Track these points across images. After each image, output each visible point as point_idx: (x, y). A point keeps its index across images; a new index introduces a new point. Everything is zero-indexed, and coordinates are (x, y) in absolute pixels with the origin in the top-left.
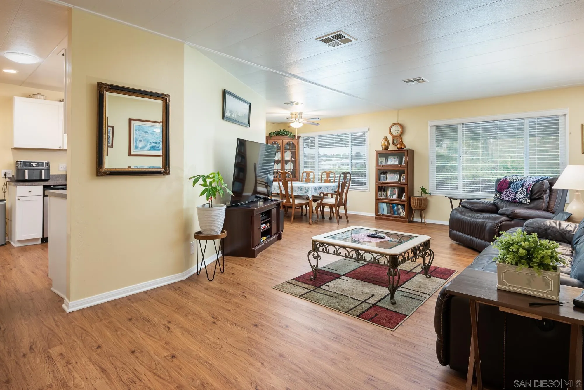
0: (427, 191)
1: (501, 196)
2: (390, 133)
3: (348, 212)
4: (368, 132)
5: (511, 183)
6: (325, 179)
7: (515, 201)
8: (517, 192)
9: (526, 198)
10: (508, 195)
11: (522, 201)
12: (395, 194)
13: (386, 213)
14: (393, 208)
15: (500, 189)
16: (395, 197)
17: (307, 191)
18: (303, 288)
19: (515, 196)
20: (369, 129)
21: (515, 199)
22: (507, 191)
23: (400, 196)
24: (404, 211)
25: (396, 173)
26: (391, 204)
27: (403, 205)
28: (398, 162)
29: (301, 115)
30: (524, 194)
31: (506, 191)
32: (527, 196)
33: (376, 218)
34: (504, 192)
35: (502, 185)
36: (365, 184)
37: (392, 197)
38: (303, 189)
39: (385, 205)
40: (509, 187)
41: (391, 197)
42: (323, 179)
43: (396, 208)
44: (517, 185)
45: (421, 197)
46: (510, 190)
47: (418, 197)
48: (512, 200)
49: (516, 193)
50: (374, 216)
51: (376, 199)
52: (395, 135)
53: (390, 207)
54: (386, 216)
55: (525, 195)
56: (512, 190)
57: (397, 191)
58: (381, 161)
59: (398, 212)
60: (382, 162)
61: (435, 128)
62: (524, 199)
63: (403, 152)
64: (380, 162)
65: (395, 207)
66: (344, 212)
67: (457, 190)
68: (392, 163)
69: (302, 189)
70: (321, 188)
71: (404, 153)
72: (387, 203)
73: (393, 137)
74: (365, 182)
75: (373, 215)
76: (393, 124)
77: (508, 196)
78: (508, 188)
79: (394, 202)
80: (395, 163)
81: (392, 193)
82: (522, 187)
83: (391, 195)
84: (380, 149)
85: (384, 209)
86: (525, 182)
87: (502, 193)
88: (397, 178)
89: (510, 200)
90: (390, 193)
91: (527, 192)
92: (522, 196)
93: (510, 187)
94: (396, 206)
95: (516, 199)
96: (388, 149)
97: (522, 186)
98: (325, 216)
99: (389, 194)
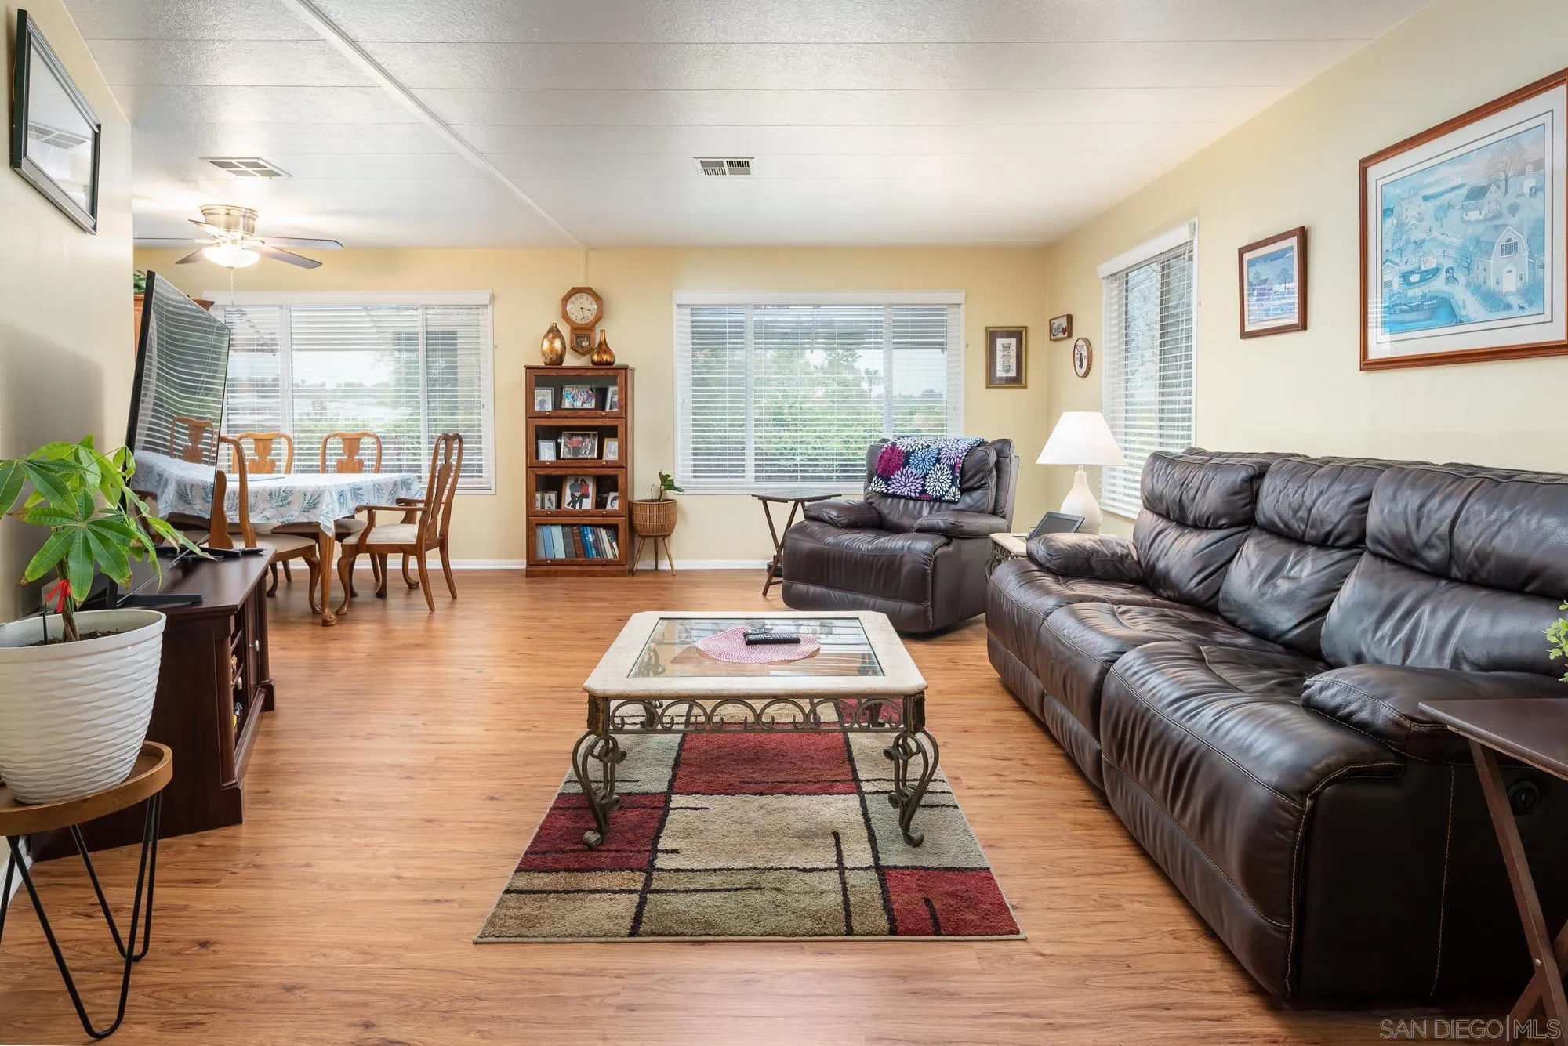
0: (677, 485)
1: (889, 485)
2: (565, 316)
3: (454, 565)
4: (490, 307)
5: (908, 454)
6: (339, 461)
7: (924, 495)
8: (927, 474)
9: (954, 488)
10: (904, 483)
11: (943, 496)
12: (587, 496)
13: (560, 553)
14: (584, 536)
15: (884, 470)
16: (588, 504)
17: (313, 504)
18: (606, 896)
19: (923, 486)
20: (493, 298)
21: (924, 491)
22: (902, 473)
23: (600, 503)
24: (614, 544)
25: (588, 436)
26: (575, 526)
27: (613, 529)
28: (594, 401)
29: (251, 221)
30: (947, 478)
31: (899, 473)
32: (953, 482)
33: (529, 574)
34: (896, 476)
35: (889, 460)
36: (481, 471)
37: (577, 507)
38: (290, 499)
39: (557, 533)
40: (906, 463)
41: (574, 506)
42: (332, 460)
43: (591, 538)
44: (924, 459)
45: (659, 500)
46: (909, 472)
47: (652, 500)
48: (917, 494)
49: (924, 478)
50: (524, 567)
51: (528, 516)
52: (578, 321)
53: (574, 535)
54: (561, 563)
55: (949, 481)
56: (914, 471)
57: (591, 489)
58: (540, 398)
59: (597, 549)
60: (542, 403)
61: (689, 311)
62: (947, 491)
63: (610, 373)
64: (537, 401)
65: (590, 536)
66: (441, 567)
67: (743, 477)
68: (578, 404)
69: (285, 499)
70: (360, 492)
71: (616, 376)
72: (563, 525)
73: (575, 329)
74: (481, 466)
75: (521, 564)
76: (574, 289)
77: (905, 486)
78: (904, 467)
79: (586, 520)
80: (586, 406)
81: (577, 494)
82: (939, 464)
83: (574, 500)
84: (540, 362)
85: (555, 542)
86: (943, 452)
87: (890, 479)
88: (592, 450)
89: (913, 494)
90: (572, 495)
91: (952, 474)
92: (940, 482)
93: (909, 463)
94: (593, 532)
95: (926, 490)
96: (561, 364)
97: (938, 460)
98: (356, 590)
99: (568, 498)
